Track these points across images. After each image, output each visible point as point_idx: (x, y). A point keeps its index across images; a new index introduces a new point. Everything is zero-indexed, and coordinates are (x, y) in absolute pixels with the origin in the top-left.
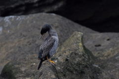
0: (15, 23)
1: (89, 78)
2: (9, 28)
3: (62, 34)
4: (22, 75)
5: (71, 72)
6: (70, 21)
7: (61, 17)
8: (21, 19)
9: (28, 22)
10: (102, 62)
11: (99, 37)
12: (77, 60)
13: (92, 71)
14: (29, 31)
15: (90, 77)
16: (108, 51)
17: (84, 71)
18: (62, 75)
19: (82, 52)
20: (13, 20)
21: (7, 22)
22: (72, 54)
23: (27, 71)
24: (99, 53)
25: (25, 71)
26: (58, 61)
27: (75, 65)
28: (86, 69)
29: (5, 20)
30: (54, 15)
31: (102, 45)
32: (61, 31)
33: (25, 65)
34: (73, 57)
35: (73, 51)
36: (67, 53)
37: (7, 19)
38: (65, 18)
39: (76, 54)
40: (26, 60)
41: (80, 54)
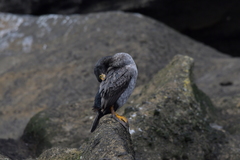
0: (58, 30)
1: (200, 152)
2: (45, 39)
3: (154, 57)
4: (66, 139)
5: (165, 138)
6: (172, 31)
7: (153, 21)
8: (71, 22)
9: (86, 29)
10: (231, 120)
11: (230, 66)
12: (178, 114)
13: (207, 137)
14: (86, 49)
15: (204, 150)
17: (191, 137)
18: (146, 144)
19: (190, 98)
20: (55, 23)
21: (43, 27)
22: (168, 100)
23: (76, 133)
24: (225, 101)
25: (71, 133)
26: (138, 115)
27: (173, 125)
28: (197, 133)
29: (38, 22)
30: (139, 16)
31: (235, 82)
32: (152, 50)
33: (72, 120)
34: (169, 107)
35: (171, 96)
36: (159, 99)
37: (43, 20)
38: (162, 25)
39: (176, 102)
40: (74, 110)
41: (184, 101)
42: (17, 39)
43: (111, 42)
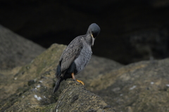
16: (95, 79)
26: (42, 86)
36: (53, 75)
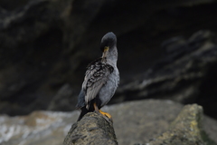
19: (196, 137)
22: (174, 137)
34: (176, 144)
35: (177, 134)
36: (166, 137)
39: (182, 139)
41: (190, 139)
42: (60, 127)
43: (141, 121)
